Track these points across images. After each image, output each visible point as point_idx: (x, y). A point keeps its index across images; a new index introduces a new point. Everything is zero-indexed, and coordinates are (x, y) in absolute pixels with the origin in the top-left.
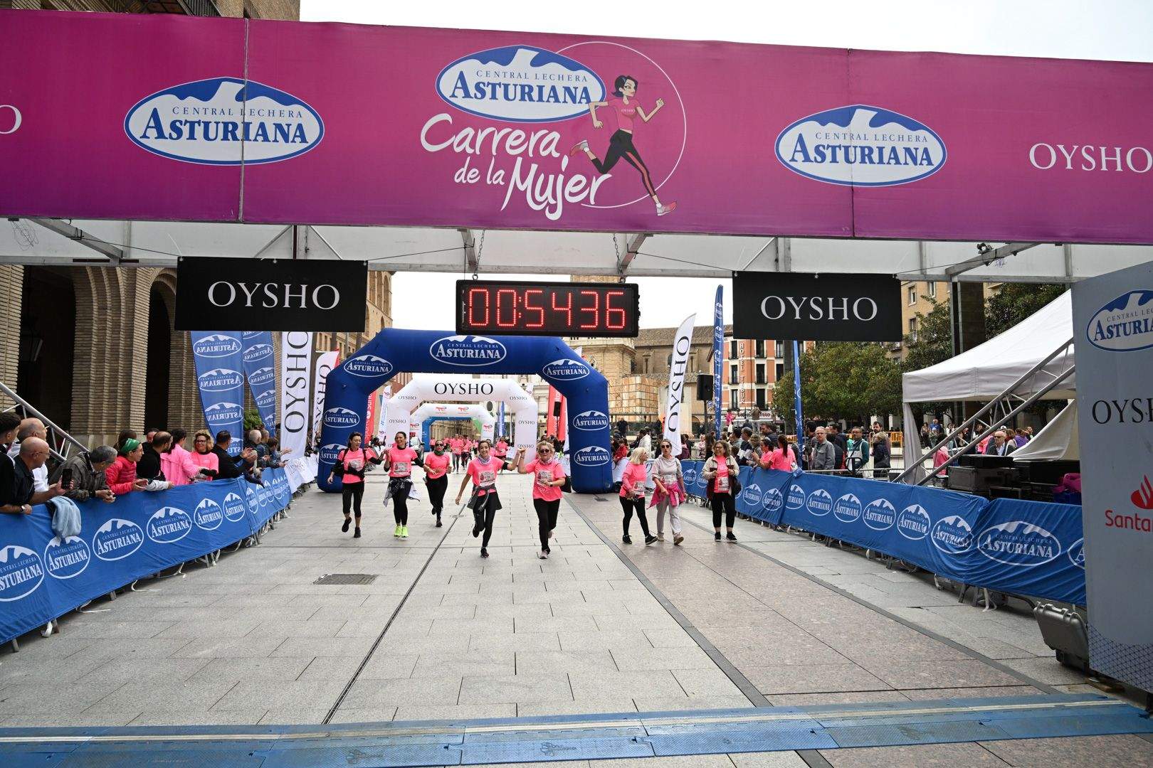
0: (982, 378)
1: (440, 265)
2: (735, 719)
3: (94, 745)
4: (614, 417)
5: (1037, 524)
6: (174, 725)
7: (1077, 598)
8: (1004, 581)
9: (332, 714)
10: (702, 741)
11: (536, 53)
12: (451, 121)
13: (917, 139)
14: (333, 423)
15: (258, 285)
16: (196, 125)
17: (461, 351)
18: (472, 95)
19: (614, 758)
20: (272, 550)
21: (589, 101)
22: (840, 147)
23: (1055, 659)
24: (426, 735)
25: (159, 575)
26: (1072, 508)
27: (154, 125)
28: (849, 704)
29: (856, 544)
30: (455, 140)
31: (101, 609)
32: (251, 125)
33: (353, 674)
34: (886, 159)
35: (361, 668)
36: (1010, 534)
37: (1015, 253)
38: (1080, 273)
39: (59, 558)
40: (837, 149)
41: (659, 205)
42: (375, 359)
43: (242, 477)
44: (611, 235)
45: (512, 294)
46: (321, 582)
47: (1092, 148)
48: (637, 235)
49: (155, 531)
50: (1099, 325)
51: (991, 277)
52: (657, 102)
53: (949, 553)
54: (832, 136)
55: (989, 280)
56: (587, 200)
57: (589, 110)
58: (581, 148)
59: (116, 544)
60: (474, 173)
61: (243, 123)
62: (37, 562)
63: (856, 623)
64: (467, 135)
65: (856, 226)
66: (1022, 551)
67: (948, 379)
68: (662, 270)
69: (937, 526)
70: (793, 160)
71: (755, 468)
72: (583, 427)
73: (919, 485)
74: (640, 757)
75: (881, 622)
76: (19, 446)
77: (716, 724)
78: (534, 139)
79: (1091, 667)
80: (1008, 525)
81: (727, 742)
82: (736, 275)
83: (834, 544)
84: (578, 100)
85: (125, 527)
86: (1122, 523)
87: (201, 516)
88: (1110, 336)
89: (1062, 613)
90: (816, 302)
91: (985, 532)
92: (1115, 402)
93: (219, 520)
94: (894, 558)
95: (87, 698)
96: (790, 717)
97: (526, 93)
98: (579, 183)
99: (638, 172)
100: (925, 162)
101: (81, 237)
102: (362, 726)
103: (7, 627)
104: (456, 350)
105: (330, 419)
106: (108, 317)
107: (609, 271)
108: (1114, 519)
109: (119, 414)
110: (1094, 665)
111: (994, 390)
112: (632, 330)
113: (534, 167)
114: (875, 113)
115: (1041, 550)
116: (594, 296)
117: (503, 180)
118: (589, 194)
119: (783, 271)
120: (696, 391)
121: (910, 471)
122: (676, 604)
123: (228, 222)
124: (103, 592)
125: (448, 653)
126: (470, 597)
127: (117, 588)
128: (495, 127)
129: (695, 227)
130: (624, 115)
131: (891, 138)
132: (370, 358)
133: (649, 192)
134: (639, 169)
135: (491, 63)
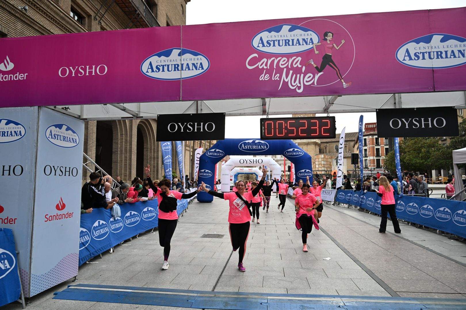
1: (252, 113)
2: (384, 301)
3: (133, 293)
4: (314, 172)
6: (159, 288)
9: (215, 287)
11: (291, 26)
12: (257, 56)
13: (464, 46)
14: (202, 176)
15: (185, 123)
16: (165, 66)
17: (251, 146)
18: (266, 46)
20: (184, 224)
21: (313, 43)
22: (426, 52)
24: (253, 298)
25: (145, 232)
27: (150, 68)
28: (438, 298)
29: (431, 227)
30: (260, 63)
31: (128, 244)
32: (184, 65)
33: (220, 273)
34: (449, 56)
35: (223, 271)
39: (114, 225)
40: (425, 53)
41: (344, 83)
42: (217, 150)
44: (323, 97)
45: (283, 123)
46: (203, 237)
48: (333, 97)
49: (144, 216)
52: (342, 41)
54: (422, 48)
56: (313, 83)
57: (313, 47)
58: (310, 63)
59: (131, 220)
60: (268, 76)
61: (181, 64)
62: (107, 226)
63: (436, 263)
64: (264, 62)
65: (435, 87)
68: (343, 110)
70: (404, 60)
72: (302, 176)
73: (463, 201)
77: (375, 303)
78: (291, 61)
82: (378, 111)
83: (420, 227)
84: (308, 43)
85: (134, 214)
90: (415, 120)
94: (452, 234)
95: (128, 276)
96: (409, 302)
97: (287, 43)
98: (310, 77)
101: (125, 109)
102: (227, 293)
104: (249, 146)
105: (201, 174)
106: (123, 138)
107: (320, 111)
112: (333, 135)
113: (291, 72)
114: (443, 36)
116: (317, 122)
117: (279, 78)
118: (314, 81)
119: (398, 108)
120: (350, 160)
121: (458, 195)
122: (349, 250)
123: (177, 101)
124: (128, 238)
125: (256, 266)
126: (261, 245)
127: (132, 236)
128: (275, 57)
129: (360, 92)
130: (328, 48)
131: (451, 46)
132: (215, 150)
133: (340, 79)
134: (335, 69)
135: (273, 32)
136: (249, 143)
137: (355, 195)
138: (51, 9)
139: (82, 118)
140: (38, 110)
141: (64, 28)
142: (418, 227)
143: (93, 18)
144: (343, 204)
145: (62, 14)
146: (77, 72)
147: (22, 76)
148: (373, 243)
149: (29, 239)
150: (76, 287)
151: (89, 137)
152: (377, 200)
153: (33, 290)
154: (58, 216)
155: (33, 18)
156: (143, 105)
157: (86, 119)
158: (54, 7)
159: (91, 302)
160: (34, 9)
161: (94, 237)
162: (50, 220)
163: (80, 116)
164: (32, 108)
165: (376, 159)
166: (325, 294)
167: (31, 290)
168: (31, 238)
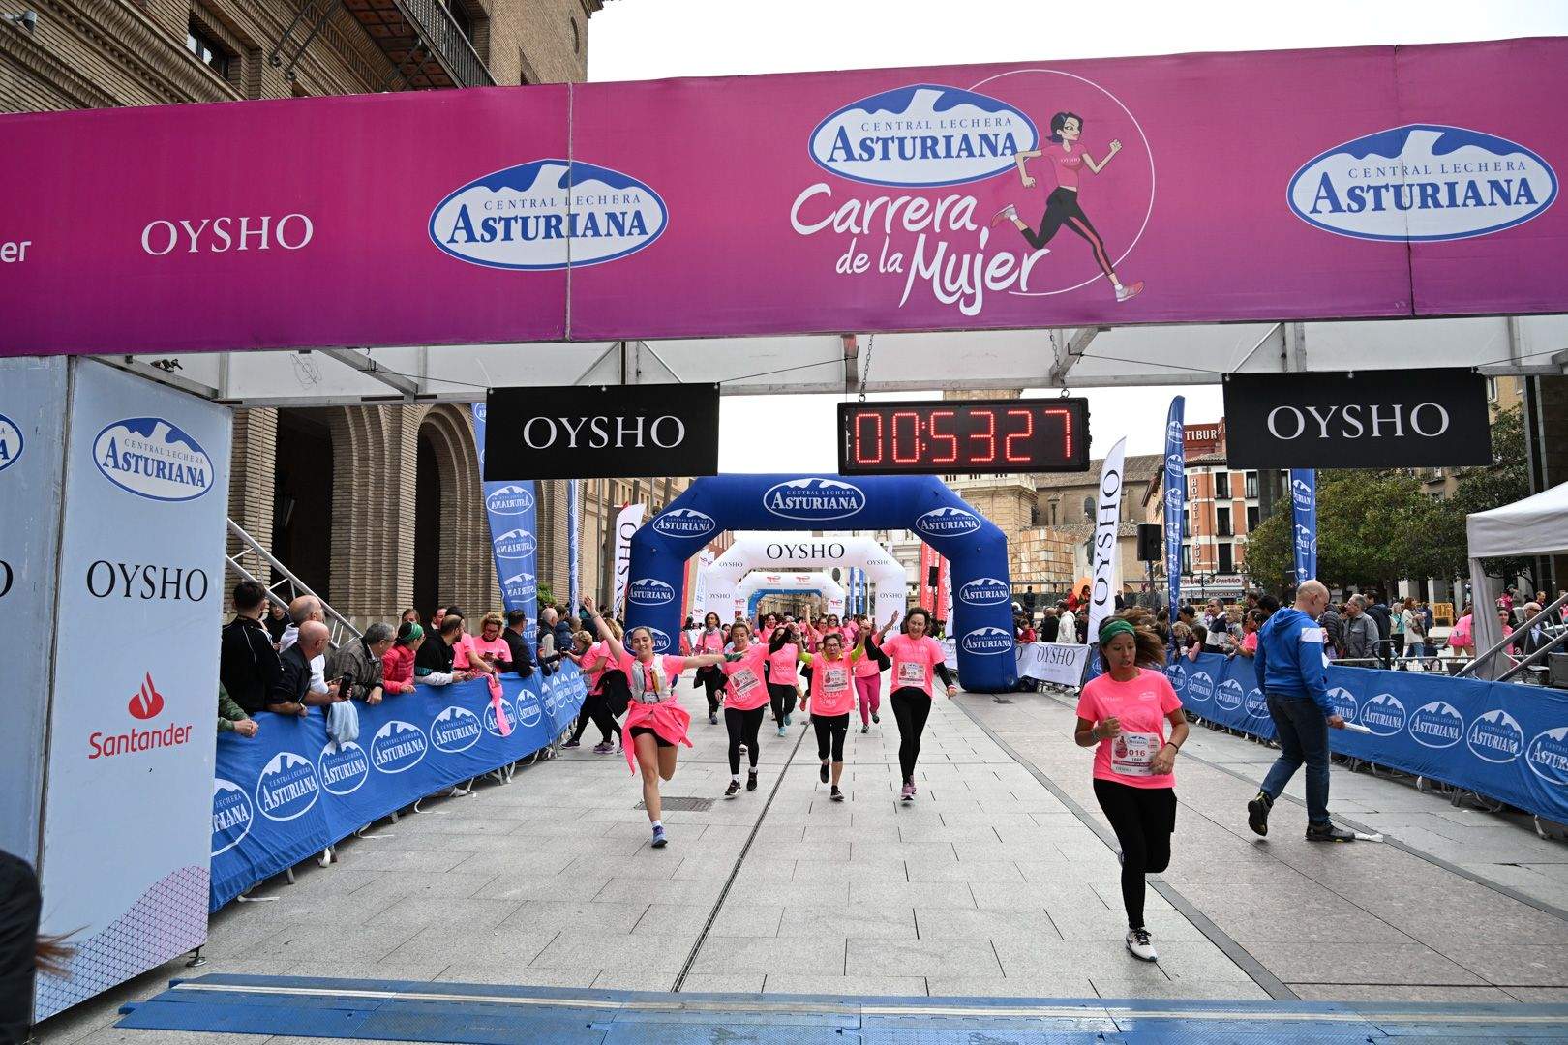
1: (809, 385)
2: (1247, 1016)
3: (400, 1003)
4: (1017, 586)
6: (490, 983)
9: (682, 979)
11: (942, 93)
12: (829, 192)
13: (1510, 166)
14: (640, 600)
15: (584, 419)
16: (513, 221)
17: (805, 499)
18: (857, 156)
20: (578, 764)
21: (1015, 151)
22: (1386, 187)
24: (810, 1014)
27: (463, 226)
28: (1423, 1003)
29: (1398, 768)
30: (837, 217)
31: (382, 834)
32: (578, 217)
33: (700, 929)
34: (1460, 200)
35: (711, 921)
39: (335, 769)
40: (1383, 190)
41: (1118, 287)
42: (692, 513)
43: (537, 669)
44: (1046, 333)
45: (914, 418)
48: (1086, 330)
49: (440, 738)
52: (1111, 144)
53: (1557, 782)
54: (1373, 172)
56: (1016, 286)
57: (1015, 164)
58: (1006, 215)
59: (396, 752)
60: (863, 258)
61: (569, 215)
62: (312, 773)
63: (1415, 885)
64: (852, 210)
65: (1416, 299)
68: (1116, 378)
69: (1535, 744)
71: (1233, 657)
72: (974, 600)
73: (1500, 680)
75: (1455, 884)
76: (296, 630)
77: (1221, 1021)
78: (941, 209)
82: (1228, 379)
83: (1363, 768)
84: (1000, 151)
85: (406, 731)
90: (1351, 412)
93: (514, 724)
94: (1463, 791)
95: (381, 944)
96: (1330, 1017)
97: (929, 147)
98: (1004, 263)
99: (1088, 243)
100: (1523, 200)
101: (375, 369)
102: (724, 997)
104: (797, 500)
105: (636, 594)
106: (370, 469)
107: (1039, 382)
109: (384, 589)
112: (1082, 462)
113: (942, 246)
114: (1440, 134)
116: (1026, 416)
117: (901, 266)
118: (1020, 274)
119: (1295, 371)
120: (1133, 548)
121: (1485, 660)
123: (554, 342)
124: (384, 813)
125: (822, 905)
126: (841, 831)
127: (399, 806)
128: (888, 196)
129: (1172, 314)
130: (1064, 166)
131: (1469, 168)
132: (685, 513)
133: (1104, 270)
134: (1089, 240)
135: (881, 112)
136: (797, 488)
138: (120, 24)
139: (224, 397)
140: (68, 370)
141: (166, 90)
142: (1355, 767)
143: (265, 57)
145: (157, 41)
146: (207, 237)
147: (10, 248)
148: (1211, 824)
149: (33, 818)
150: (198, 987)
151: (248, 465)
152: (1222, 678)
153: (45, 999)
154: (136, 740)
155: (54, 53)
156: (438, 354)
157: (239, 402)
158: (129, 18)
159: (251, 1036)
160: (59, 23)
161: (267, 809)
162: (106, 754)
163: (215, 392)
164: (47, 361)
165: (1219, 545)
166: (1054, 996)
167: (38, 996)
168: (38, 816)
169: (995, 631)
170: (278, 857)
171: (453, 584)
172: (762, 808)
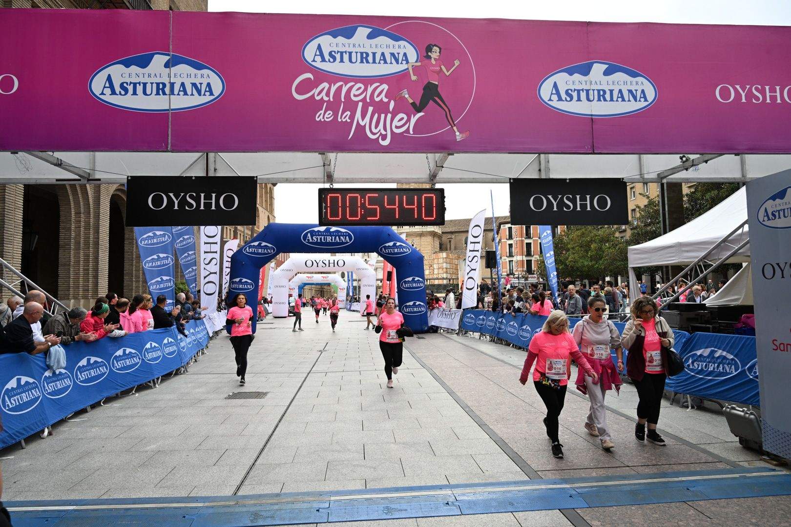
0: (684, 249)
1: (307, 179)
2: (517, 488)
3: (77, 512)
4: (428, 281)
5: (724, 350)
6: (131, 497)
7: (753, 401)
8: (701, 389)
9: (239, 488)
10: (494, 504)
11: (371, 30)
12: (312, 78)
13: (637, 83)
14: (236, 288)
15: (182, 194)
16: (138, 85)
17: (323, 237)
18: (327, 60)
19: (434, 517)
20: (196, 376)
21: (407, 62)
22: (583, 90)
23: (738, 444)
24: (303, 502)
25: (119, 394)
26: (748, 338)
27: (108, 86)
28: (596, 477)
30: (316, 91)
31: (81, 418)
32: (175, 84)
33: (252, 461)
34: (615, 99)
35: (259, 456)
36: (705, 357)
37: (706, 162)
38: (751, 175)
39: (52, 384)
40: (581, 92)
41: (458, 133)
42: (264, 244)
43: (175, 326)
44: (424, 155)
45: (357, 197)
46: (230, 397)
47: (759, 87)
48: (443, 154)
49: (117, 365)
50: (766, 210)
51: (690, 178)
52: (455, 62)
54: (577, 82)
55: (687, 181)
56: (407, 131)
57: (408, 69)
58: (403, 95)
59: (90, 374)
60: (330, 114)
61: (170, 83)
62: (37, 387)
64: (324, 88)
65: (595, 145)
66: (714, 369)
67: (658, 251)
68: (461, 179)
70: (550, 100)
71: (527, 314)
72: (408, 288)
74: (452, 516)
75: (616, 419)
77: (504, 492)
78: (370, 90)
79: (764, 449)
80: (704, 351)
81: (511, 504)
82: (512, 181)
84: (400, 62)
85: (96, 362)
86: (784, 349)
87: (148, 354)
88: (773, 218)
89: (743, 411)
90: (568, 199)
91: (687, 356)
92: (778, 264)
93: (161, 356)
95: (72, 479)
96: (554, 486)
97: (364, 57)
98: (402, 119)
100: (643, 100)
101: (61, 164)
102: (260, 496)
103: (17, 432)
104: (319, 237)
105: (234, 286)
106: (82, 219)
107: (424, 180)
108: (778, 345)
109: (91, 285)
110: (766, 447)
111: (692, 257)
112: (440, 221)
113: (371, 109)
114: (607, 66)
115: (727, 368)
116: (414, 197)
117: (349, 119)
118: (409, 126)
119: (544, 178)
122: (474, 409)
123: (161, 152)
124: (82, 407)
125: (318, 445)
126: (332, 406)
127: (91, 403)
128: (342, 82)
129: (483, 148)
130: (433, 71)
131: (619, 83)
132: (261, 243)
133: (451, 125)
134: (443, 109)
135: (340, 37)
136: (319, 231)
137: (490, 318)
144: (471, 333)
152: (522, 324)
156: (100, 156)
161: (7, 408)
166: (428, 485)
169: (418, 303)
170: (15, 434)
171: (132, 281)
172: (293, 397)
